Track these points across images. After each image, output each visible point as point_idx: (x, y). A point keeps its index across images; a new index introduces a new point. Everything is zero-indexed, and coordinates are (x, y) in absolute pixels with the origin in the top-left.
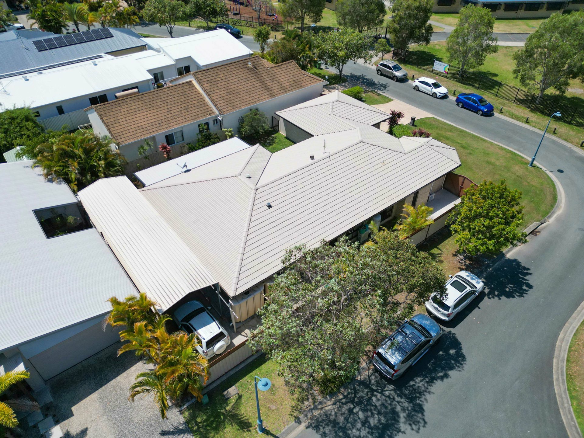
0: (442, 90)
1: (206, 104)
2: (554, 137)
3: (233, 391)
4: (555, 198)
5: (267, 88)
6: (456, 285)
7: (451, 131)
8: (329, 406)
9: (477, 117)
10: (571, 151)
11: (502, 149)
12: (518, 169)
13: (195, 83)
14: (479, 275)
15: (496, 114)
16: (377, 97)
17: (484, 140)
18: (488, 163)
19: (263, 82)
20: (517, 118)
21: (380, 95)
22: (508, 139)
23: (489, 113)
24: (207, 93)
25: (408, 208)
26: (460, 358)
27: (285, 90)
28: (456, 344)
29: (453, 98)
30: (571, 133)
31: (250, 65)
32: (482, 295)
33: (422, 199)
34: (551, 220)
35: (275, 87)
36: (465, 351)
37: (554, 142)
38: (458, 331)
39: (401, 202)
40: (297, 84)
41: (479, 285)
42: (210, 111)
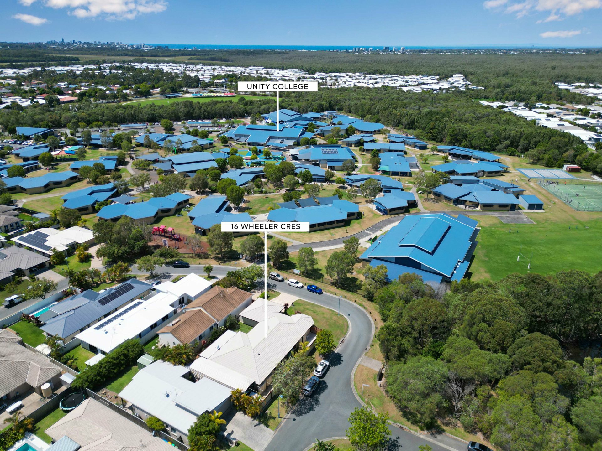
0: (300, 285)
1: (210, 318)
2: (346, 300)
3: (267, 411)
4: (348, 327)
5: (232, 304)
6: (321, 365)
7: (308, 305)
8: (295, 408)
9: (317, 295)
10: (352, 305)
11: (328, 309)
12: (334, 318)
13: (202, 310)
14: (328, 361)
15: (324, 293)
16: (274, 293)
17: (321, 307)
18: (324, 317)
19: (229, 302)
20: (331, 293)
21: (274, 291)
22: (329, 304)
23: (321, 293)
24: (210, 314)
25: (301, 343)
26: (326, 387)
27: (238, 303)
28: (325, 383)
29: (306, 287)
30: (352, 296)
31: (221, 295)
32: (329, 367)
33: (305, 339)
34: (347, 336)
35: (234, 302)
36: (327, 384)
37: (346, 302)
38: (325, 379)
39: (299, 342)
40: (242, 299)
41: (328, 363)
42: (212, 321)
